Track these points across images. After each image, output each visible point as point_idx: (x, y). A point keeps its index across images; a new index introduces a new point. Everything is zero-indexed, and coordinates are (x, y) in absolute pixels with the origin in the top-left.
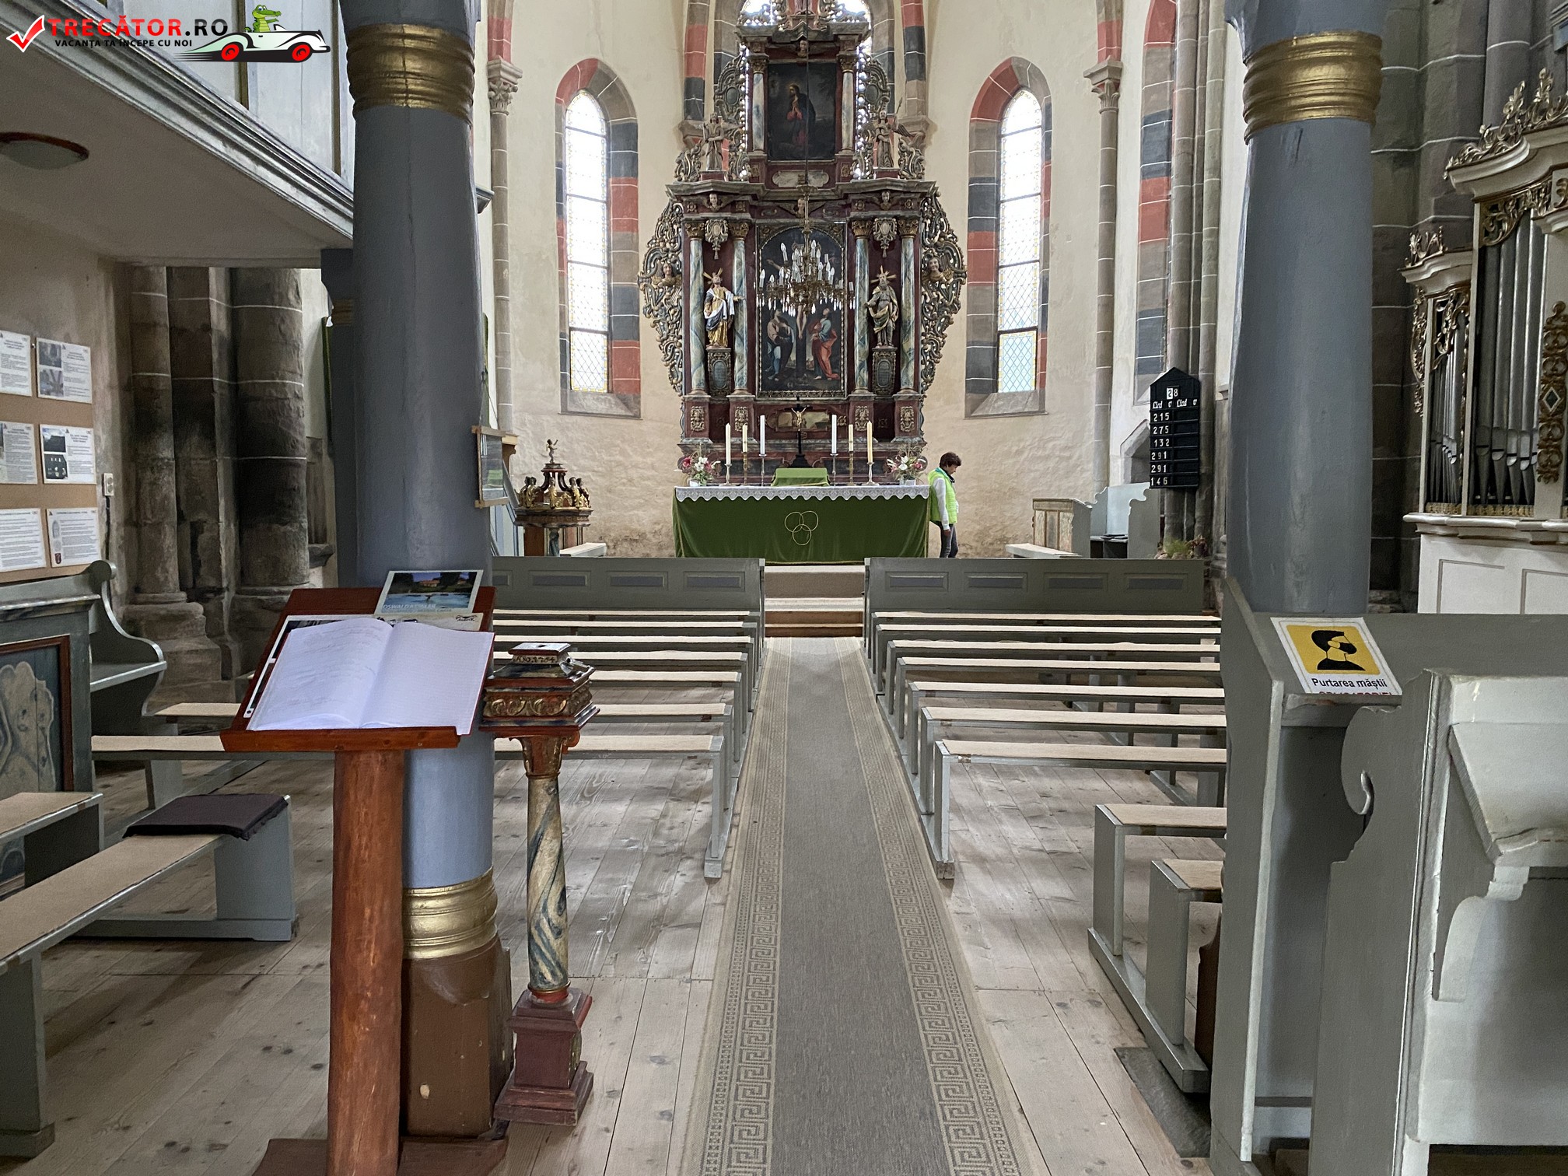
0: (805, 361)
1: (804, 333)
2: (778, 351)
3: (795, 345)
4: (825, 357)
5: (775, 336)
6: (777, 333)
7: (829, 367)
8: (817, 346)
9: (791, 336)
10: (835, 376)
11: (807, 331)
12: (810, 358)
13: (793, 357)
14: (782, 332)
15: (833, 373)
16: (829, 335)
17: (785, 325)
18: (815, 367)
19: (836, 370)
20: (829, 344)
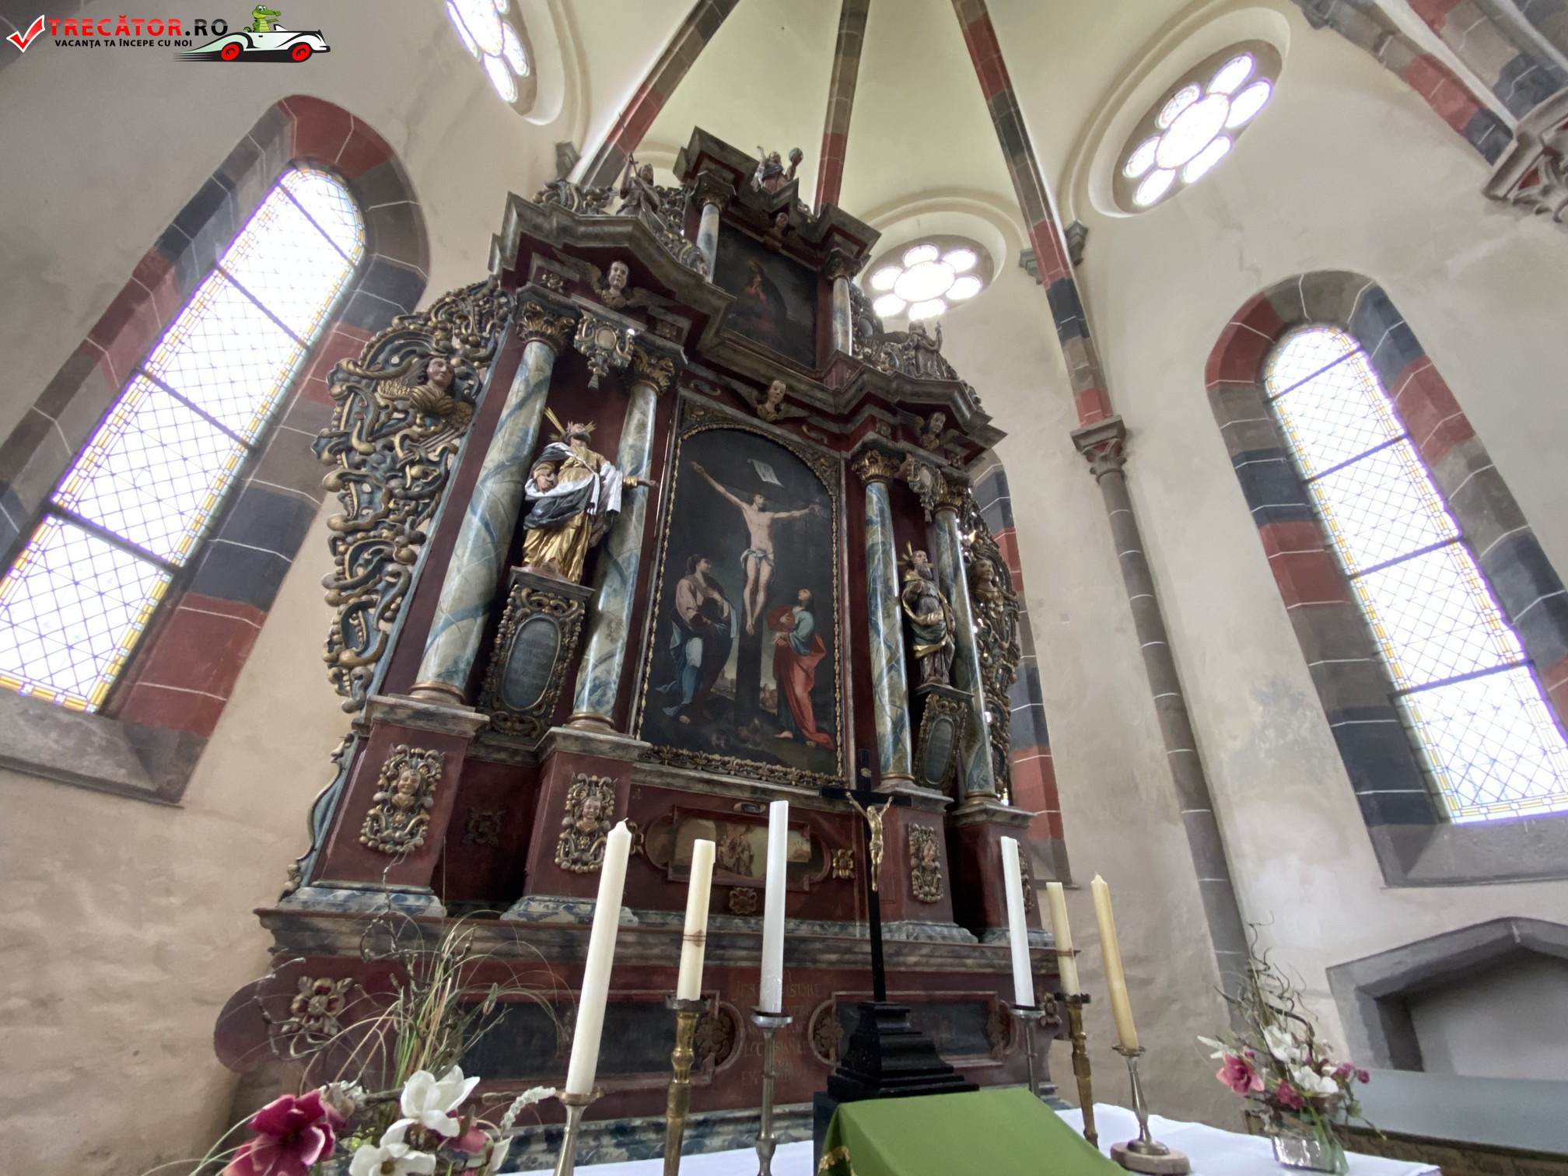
0: (756, 689)
1: (758, 623)
2: (695, 649)
3: (735, 644)
4: (800, 690)
5: (692, 613)
6: (700, 609)
7: (809, 713)
8: (784, 661)
9: (728, 622)
10: (822, 738)
11: (765, 623)
12: (768, 683)
13: (730, 672)
14: (709, 608)
15: (819, 730)
16: (810, 642)
17: (716, 596)
18: (779, 706)
19: (825, 726)
20: (810, 662)
